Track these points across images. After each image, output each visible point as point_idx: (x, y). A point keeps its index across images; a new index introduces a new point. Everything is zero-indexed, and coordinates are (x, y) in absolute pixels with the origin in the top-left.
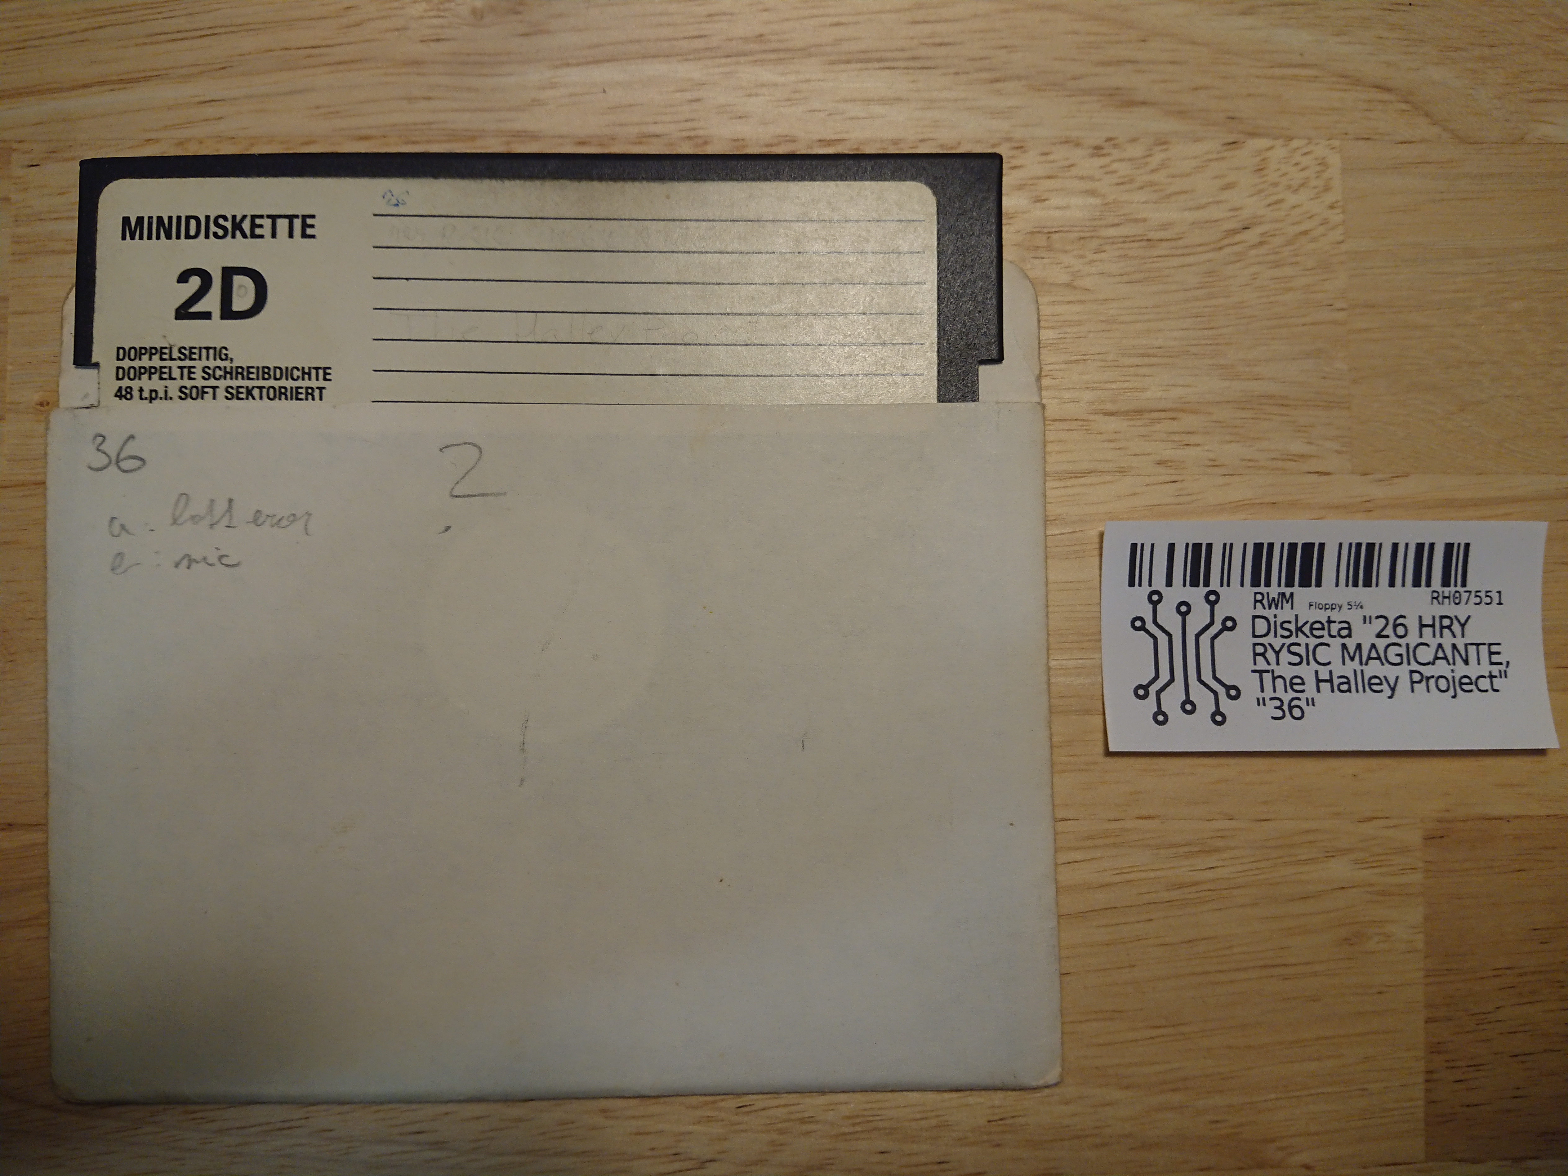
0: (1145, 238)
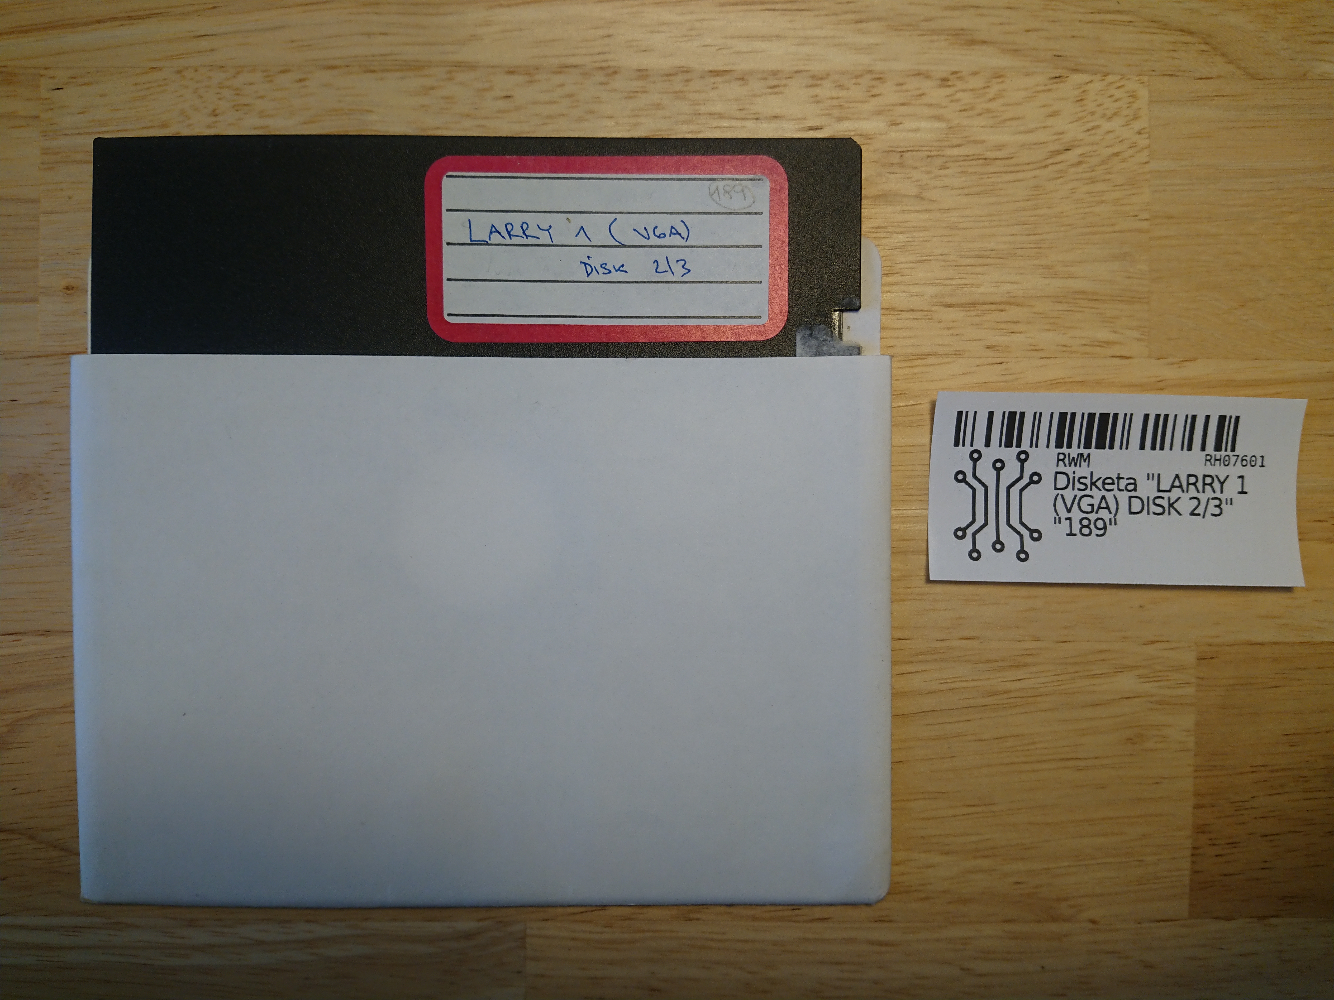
0: (982, 157)
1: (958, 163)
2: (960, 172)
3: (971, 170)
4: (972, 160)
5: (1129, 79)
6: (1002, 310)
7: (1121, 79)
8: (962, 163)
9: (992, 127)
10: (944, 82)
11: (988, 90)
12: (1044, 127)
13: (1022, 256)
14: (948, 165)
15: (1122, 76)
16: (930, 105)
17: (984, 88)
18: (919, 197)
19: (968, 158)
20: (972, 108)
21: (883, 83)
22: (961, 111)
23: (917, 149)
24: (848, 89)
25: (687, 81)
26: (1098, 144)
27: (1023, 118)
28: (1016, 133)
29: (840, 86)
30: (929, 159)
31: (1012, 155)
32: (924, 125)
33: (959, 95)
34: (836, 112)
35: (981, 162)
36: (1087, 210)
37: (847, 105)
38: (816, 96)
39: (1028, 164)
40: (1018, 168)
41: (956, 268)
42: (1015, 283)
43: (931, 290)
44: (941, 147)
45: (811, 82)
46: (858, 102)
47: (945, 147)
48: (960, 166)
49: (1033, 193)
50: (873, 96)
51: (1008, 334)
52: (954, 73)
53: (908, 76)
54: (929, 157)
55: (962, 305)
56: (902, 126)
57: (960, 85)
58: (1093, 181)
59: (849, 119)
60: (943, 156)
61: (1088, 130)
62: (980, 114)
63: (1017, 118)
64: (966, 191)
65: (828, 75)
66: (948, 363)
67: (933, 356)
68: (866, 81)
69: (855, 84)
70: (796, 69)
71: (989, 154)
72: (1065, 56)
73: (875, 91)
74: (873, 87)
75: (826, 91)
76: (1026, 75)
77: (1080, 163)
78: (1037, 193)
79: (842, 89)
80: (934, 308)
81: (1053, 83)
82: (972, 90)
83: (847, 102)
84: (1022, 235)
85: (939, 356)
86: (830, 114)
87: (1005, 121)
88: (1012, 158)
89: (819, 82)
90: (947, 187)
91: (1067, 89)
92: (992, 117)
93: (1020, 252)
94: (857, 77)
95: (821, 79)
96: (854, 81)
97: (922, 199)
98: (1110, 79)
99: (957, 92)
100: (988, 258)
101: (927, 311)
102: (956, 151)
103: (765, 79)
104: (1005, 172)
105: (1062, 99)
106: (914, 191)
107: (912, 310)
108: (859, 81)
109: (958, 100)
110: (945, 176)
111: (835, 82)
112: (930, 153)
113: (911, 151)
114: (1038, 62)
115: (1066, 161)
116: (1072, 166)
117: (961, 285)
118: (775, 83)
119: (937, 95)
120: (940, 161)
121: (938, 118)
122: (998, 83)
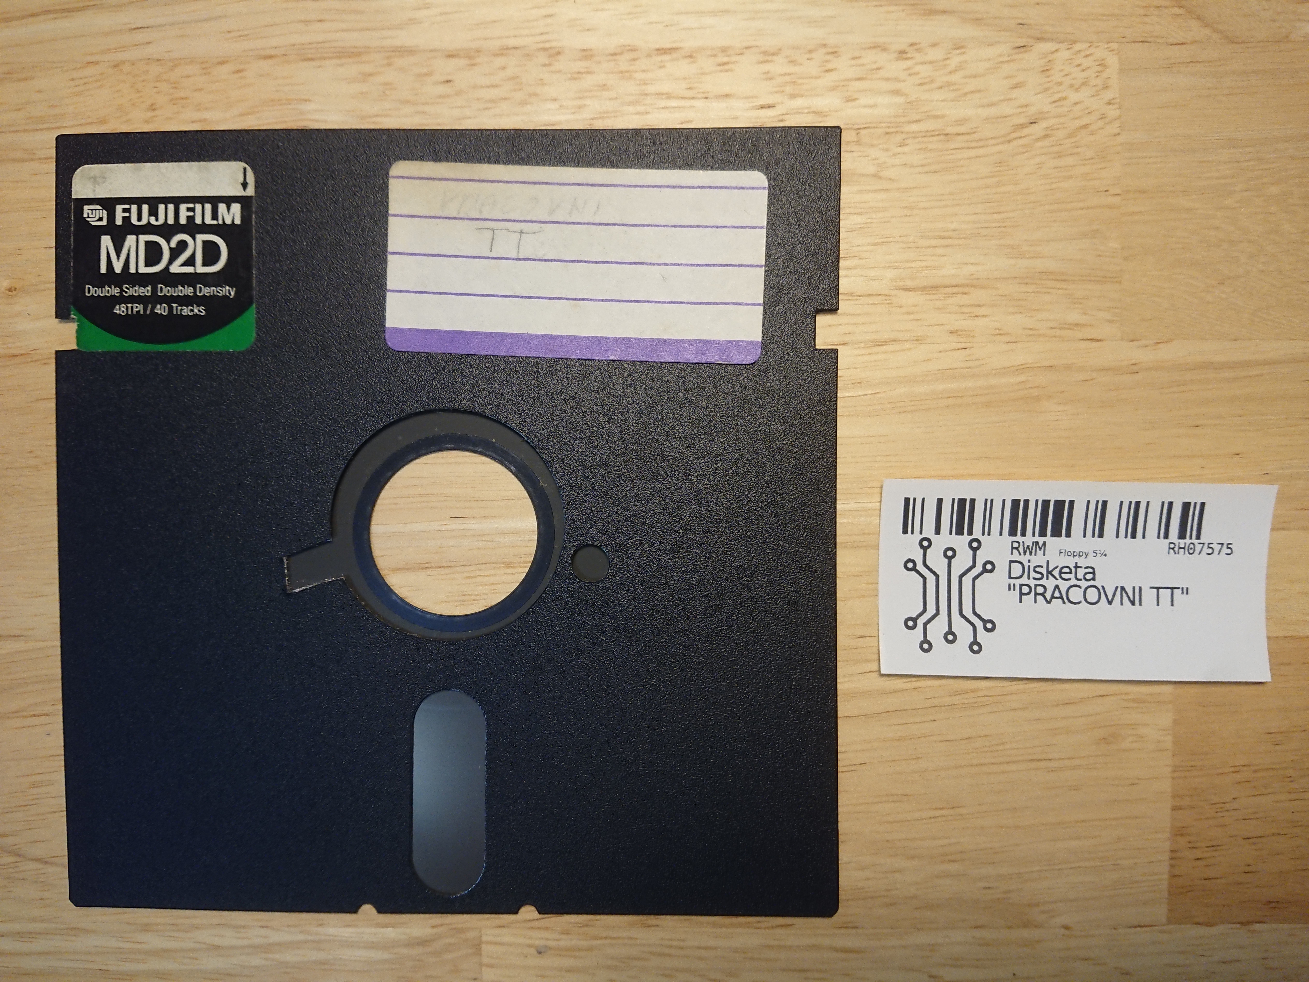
1: (917, 140)
2: (919, 149)
3: (930, 146)
4: (933, 136)
5: (1097, 47)
6: (965, 293)
7: (1089, 47)
8: (921, 140)
9: (953, 101)
10: (902, 54)
11: (948, 62)
12: (1008, 100)
13: (985, 236)
14: (908, 141)
15: (1090, 44)
16: (888, 79)
17: (945, 60)
18: (876, 176)
19: (929, 134)
20: (932, 81)
21: (837, 57)
22: (920, 85)
23: (874, 125)
24: (801, 64)
25: (634, 60)
26: (1065, 116)
27: (986, 90)
28: (980, 107)
29: (792, 62)
30: (887, 136)
31: (975, 130)
32: (880, 100)
33: (918, 68)
34: (789, 89)
35: (942, 137)
36: (1054, 186)
37: (800, 81)
38: (768, 73)
39: (992, 138)
40: (981, 144)
41: (917, 250)
42: (980, 264)
43: (890, 274)
44: (900, 123)
45: (762, 58)
46: (812, 78)
47: (903, 123)
48: (919, 143)
49: (997, 169)
50: (827, 71)
51: (971, 318)
52: (912, 45)
53: (864, 49)
54: (887, 133)
55: (923, 289)
56: (857, 101)
57: (918, 57)
58: (1060, 155)
59: (802, 96)
60: (902, 132)
61: (1054, 102)
62: (940, 88)
63: (979, 91)
64: (926, 169)
65: (780, 50)
66: (909, 349)
67: (893, 343)
68: (819, 55)
69: (808, 59)
70: (746, 44)
71: (949, 130)
72: (1030, 25)
73: (829, 66)
74: (827, 61)
75: (778, 66)
76: (989, 45)
77: (1046, 136)
78: (1001, 169)
79: (795, 65)
80: (894, 292)
81: (1017, 53)
82: (931, 62)
83: (801, 78)
84: (985, 213)
85: (900, 342)
86: (782, 92)
87: (966, 94)
88: (975, 132)
89: (770, 58)
90: (906, 164)
91: (1032, 58)
92: (954, 90)
93: (984, 232)
94: (810, 52)
95: (774, 54)
96: (807, 56)
97: (880, 178)
98: (1078, 47)
99: (916, 64)
100: (951, 238)
101: (886, 295)
102: (914, 127)
103: (714, 56)
104: (968, 148)
105: (1026, 70)
106: (872, 169)
107: (871, 295)
108: (813, 55)
109: (918, 73)
110: (904, 153)
111: (787, 57)
112: (888, 130)
113: (868, 128)
114: (1000, 31)
115: (1032, 135)
116: (1038, 139)
117: (923, 267)
118: (725, 59)
119: (896, 68)
120: (898, 138)
121: (896, 93)
122: (959, 54)
